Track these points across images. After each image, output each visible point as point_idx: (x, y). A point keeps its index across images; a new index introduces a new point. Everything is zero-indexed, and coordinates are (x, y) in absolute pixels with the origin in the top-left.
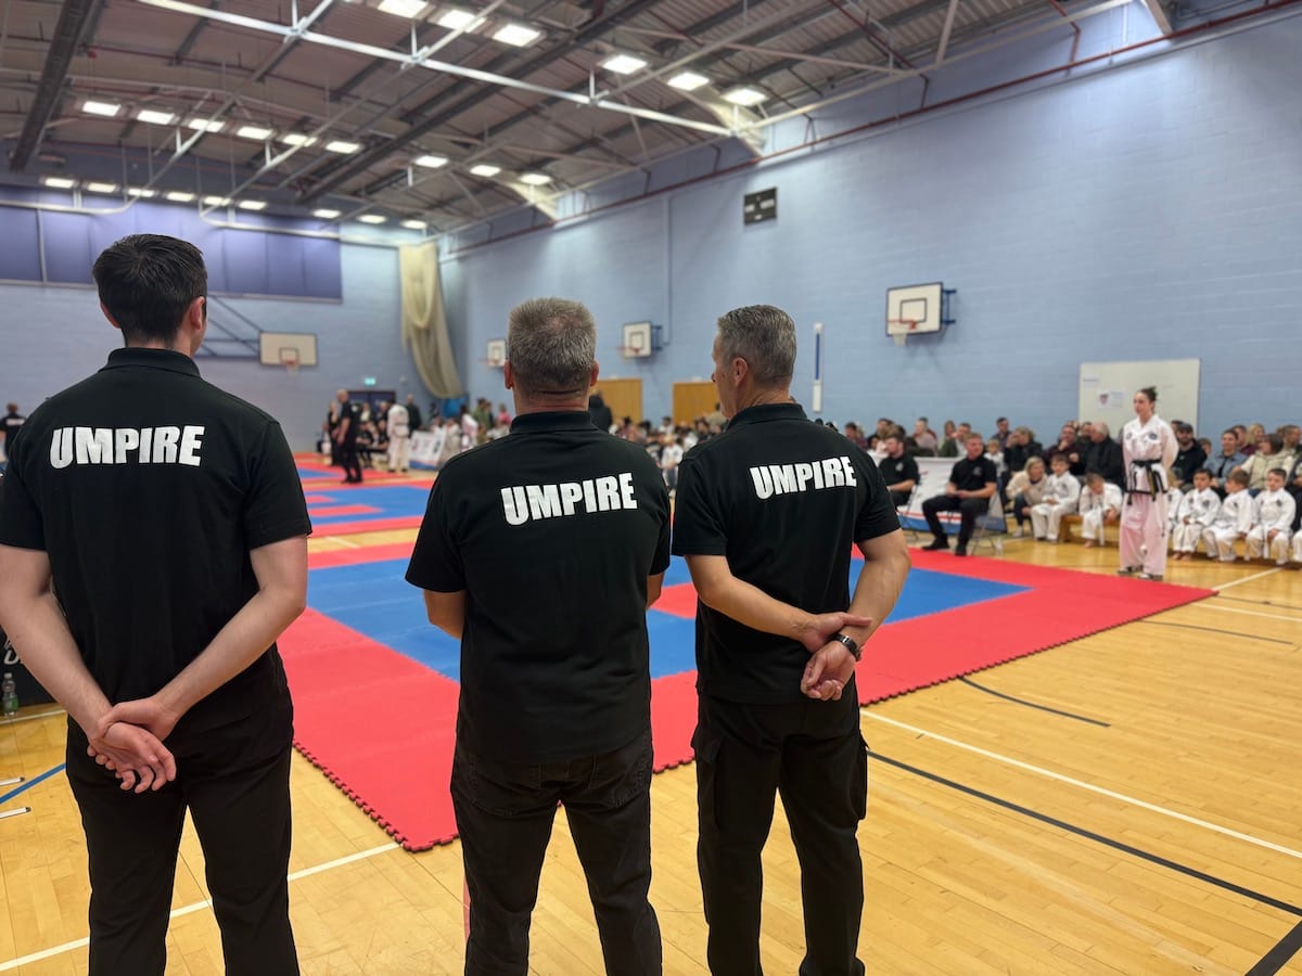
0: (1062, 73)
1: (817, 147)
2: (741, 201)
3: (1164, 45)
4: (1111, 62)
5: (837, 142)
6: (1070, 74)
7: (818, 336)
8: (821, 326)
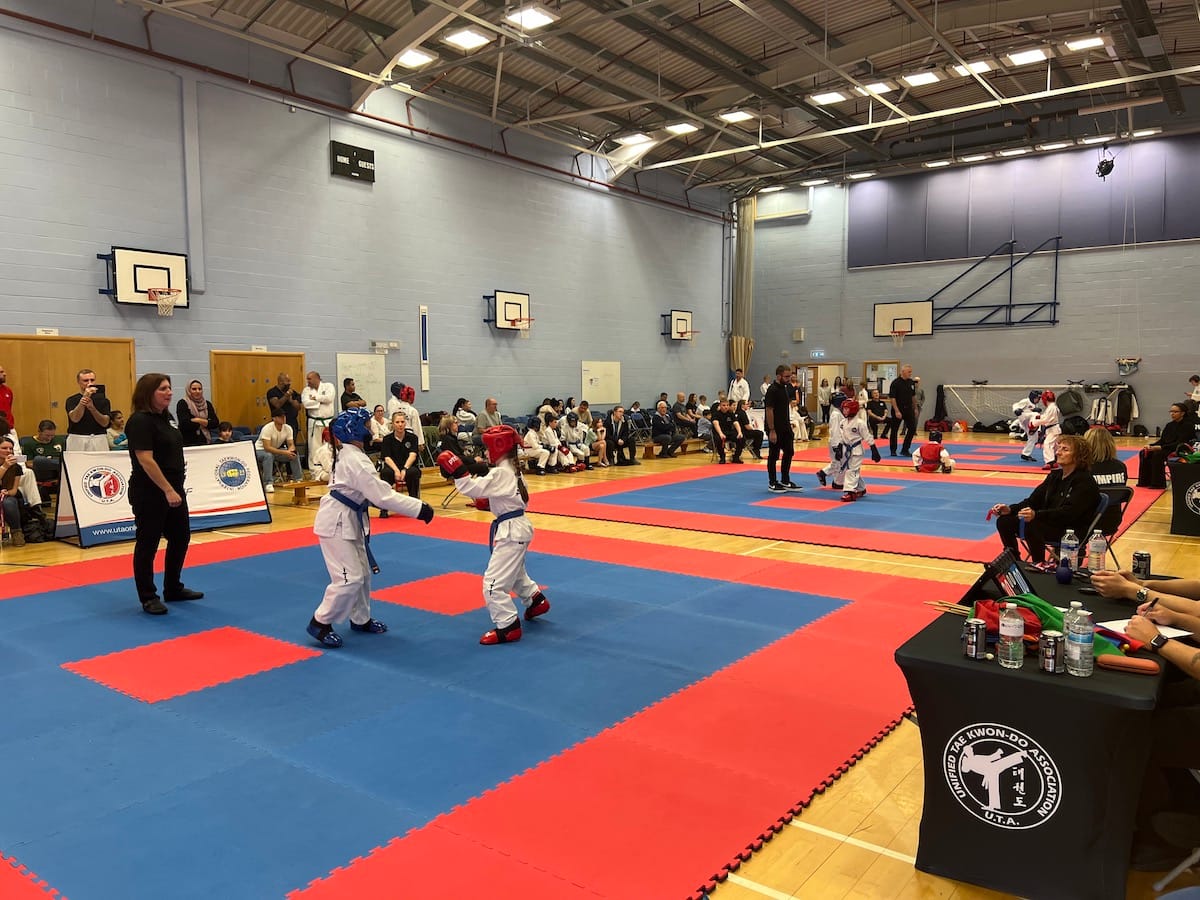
0: (570, 178)
1: (414, 132)
2: (326, 144)
3: (606, 189)
5: (436, 140)
6: (572, 180)
7: (424, 317)
8: (426, 308)
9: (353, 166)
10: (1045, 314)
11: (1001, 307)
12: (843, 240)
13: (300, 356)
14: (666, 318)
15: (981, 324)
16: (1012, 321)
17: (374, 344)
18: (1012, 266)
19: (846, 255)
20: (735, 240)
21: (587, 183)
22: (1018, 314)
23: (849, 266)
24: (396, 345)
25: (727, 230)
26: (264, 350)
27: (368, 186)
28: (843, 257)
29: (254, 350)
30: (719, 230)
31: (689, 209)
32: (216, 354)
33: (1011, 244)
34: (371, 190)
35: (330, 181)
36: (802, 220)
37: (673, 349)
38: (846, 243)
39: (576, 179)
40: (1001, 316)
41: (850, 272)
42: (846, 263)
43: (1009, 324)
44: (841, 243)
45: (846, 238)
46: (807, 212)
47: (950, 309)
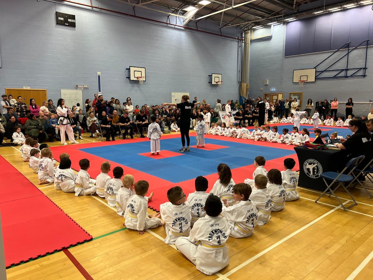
0: (166, 24)
1: (93, 8)
2: (54, 13)
3: (183, 28)
4: (175, 27)
5: (103, 11)
6: (167, 25)
7: (99, 76)
8: (100, 73)
9: (66, 21)
10: (361, 73)
11: (343, 70)
12: (284, 45)
13: (45, 90)
14: (210, 76)
15: (335, 77)
16: (348, 76)
17: (77, 86)
18: (349, 53)
19: (284, 51)
20: (243, 46)
21: (173, 26)
22: (350, 73)
23: (285, 56)
24: (87, 86)
25: (240, 43)
26: (29, 88)
27: (74, 29)
28: (283, 52)
29: (24, 88)
30: (236, 43)
31: (221, 35)
32: (7, 90)
33: (348, 44)
34: (75, 30)
35: (56, 27)
36: (269, 38)
37: (214, 88)
38: (285, 47)
39: (168, 25)
40: (343, 74)
41: (286, 58)
42: (284, 54)
43: (346, 77)
44: (283, 46)
45: (285, 45)
46: (270, 35)
47: (322, 72)
